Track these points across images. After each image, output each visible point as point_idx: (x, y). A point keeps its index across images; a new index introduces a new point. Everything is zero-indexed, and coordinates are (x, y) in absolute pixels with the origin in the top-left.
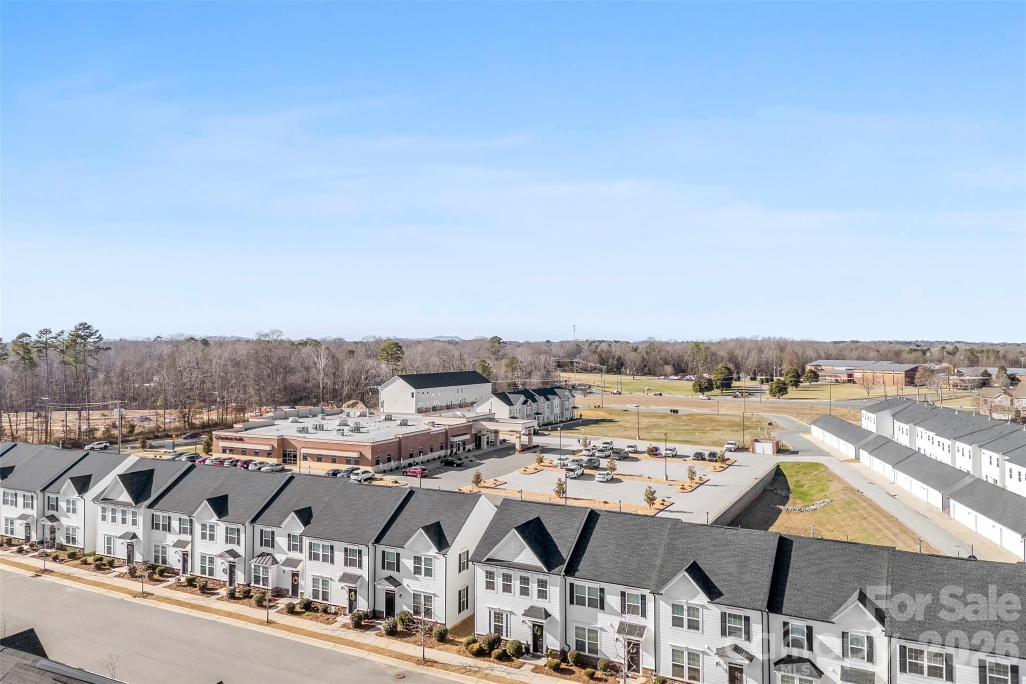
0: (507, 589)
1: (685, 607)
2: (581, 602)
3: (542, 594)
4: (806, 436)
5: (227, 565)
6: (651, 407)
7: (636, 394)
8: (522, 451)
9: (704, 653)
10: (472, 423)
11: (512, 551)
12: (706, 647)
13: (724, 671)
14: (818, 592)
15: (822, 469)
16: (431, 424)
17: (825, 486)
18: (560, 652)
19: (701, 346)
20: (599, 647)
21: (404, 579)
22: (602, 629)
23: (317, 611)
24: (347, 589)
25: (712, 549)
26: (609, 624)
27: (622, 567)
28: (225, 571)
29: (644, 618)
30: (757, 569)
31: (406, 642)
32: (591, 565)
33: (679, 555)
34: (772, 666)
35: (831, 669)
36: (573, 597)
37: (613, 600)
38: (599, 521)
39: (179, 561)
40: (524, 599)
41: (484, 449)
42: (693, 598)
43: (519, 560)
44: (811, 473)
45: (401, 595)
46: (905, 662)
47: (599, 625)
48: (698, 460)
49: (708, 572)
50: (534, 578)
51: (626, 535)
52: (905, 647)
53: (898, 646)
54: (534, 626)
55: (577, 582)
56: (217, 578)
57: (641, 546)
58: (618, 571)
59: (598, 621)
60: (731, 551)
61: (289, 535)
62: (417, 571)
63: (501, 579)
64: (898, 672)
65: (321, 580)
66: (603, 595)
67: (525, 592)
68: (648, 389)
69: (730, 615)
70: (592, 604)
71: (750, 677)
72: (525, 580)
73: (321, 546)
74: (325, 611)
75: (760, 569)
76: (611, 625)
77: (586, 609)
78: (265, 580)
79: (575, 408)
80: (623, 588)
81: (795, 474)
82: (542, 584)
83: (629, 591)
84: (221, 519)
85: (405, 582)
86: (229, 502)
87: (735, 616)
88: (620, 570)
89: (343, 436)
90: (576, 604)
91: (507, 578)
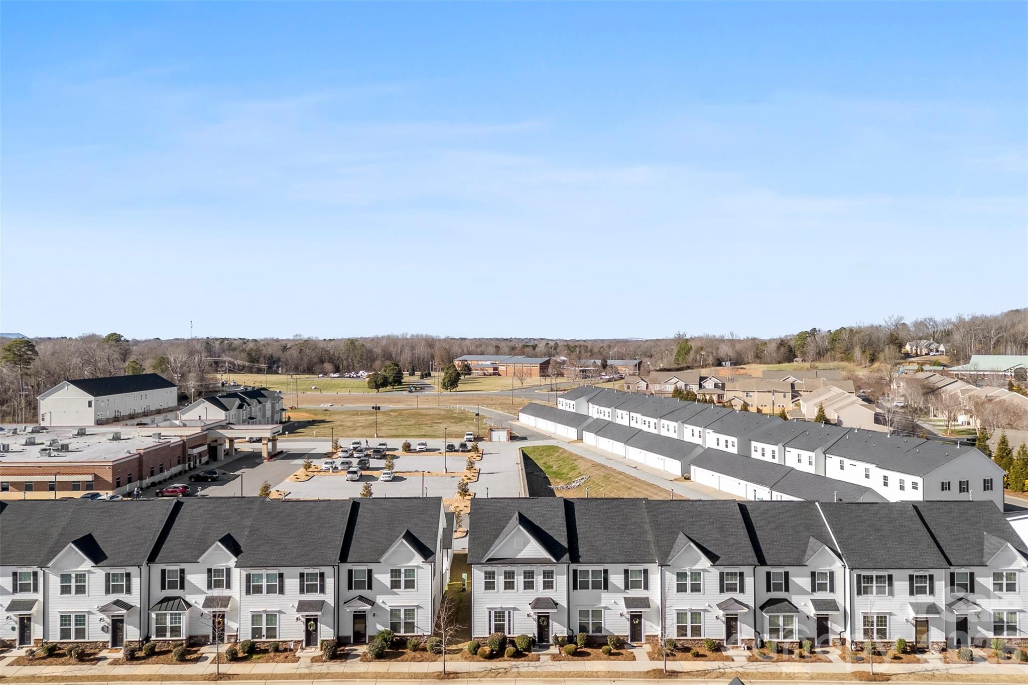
0: (509, 586)
1: (689, 573)
2: (585, 586)
3: (548, 585)
4: (517, 423)
5: (109, 621)
6: (345, 405)
7: (308, 393)
8: (271, 458)
9: (705, 611)
10: (206, 432)
11: (515, 548)
12: (707, 605)
13: (722, 623)
14: (784, 544)
15: (561, 451)
16: (157, 436)
17: (573, 465)
18: (568, 637)
19: (356, 343)
20: (603, 626)
21: (377, 596)
22: (606, 608)
23: (265, 651)
24: (304, 620)
25: (691, 520)
26: (613, 601)
27: (619, 548)
28: (106, 629)
29: (646, 591)
30: (734, 532)
31: (402, 661)
32: (590, 549)
33: (666, 530)
34: (758, 610)
35: (803, 604)
36: (576, 583)
37: (617, 579)
38: (576, 509)
39: (13, 629)
40: (531, 592)
41: (221, 461)
42: (695, 564)
43: (524, 554)
44: (553, 455)
45: (374, 614)
46: (861, 587)
47: (603, 605)
48: (452, 452)
49: (698, 540)
50: (539, 570)
51: (607, 518)
52: (860, 575)
53: (855, 575)
54: (539, 617)
55: (580, 568)
56: (90, 640)
57: (627, 526)
58: (618, 552)
59: (602, 601)
60: (706, 519)
61: (209, 571)
62: (395, 585)
63: (503, 577)
64: (856, 595)
65: (264, 616)
66: (607, 576)
67: (529, 585)
68: (315, 388)
69: (727, 574)
70: (596, 586)
71: (743, 623)
72: (529, 575)
73: (265, 576)
74: (277, 650)
75: (737, 532)
76: (615, 602)
77: (590, 591)
78: (175, 631)
79: (283, 410)
80: (626, 566)
81: (539, 457)
82: (548, 574)
83: (632, 567)
84: (98, 565)
85: (379, 600)
86: (99, 543)
87: (731, 574)
88: (619, 551)
89: (50, 456)
90: (580, 589)
91: (509, 575)
